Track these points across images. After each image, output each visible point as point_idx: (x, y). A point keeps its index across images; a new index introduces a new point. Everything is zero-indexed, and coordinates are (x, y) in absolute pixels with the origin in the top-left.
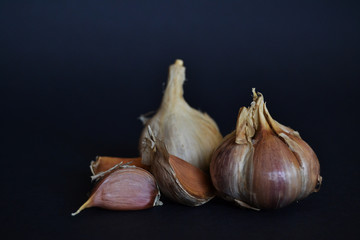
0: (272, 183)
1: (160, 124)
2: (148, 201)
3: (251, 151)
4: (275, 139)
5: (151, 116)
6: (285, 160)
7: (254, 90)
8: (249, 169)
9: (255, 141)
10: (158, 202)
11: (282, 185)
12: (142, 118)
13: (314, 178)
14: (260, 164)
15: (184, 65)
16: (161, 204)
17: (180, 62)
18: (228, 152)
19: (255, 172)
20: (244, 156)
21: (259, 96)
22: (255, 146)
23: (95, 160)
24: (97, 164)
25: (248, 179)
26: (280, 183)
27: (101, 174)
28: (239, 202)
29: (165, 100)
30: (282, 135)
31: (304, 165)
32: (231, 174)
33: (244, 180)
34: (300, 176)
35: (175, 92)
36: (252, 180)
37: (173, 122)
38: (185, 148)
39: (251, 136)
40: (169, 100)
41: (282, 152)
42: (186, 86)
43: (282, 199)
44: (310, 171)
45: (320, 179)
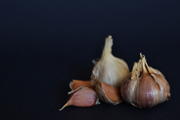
0: (147, 98)
1: (100, 66)
2: (93, 103)
3: (138, 83)
4: (149, 77)
5: (97, 61)
6: (152, 88)
7: (141, 54)
8: (136, 91)
9: (140, 78)
10: (98, 103)
11: (151, 99)
12: (94, 61)
13: (166, 94)
14: (141, 89)
15: (112, 38)
16: (99, 103)
17: (110, 37)
18: (128, 83)
19: (139, 93)
20: (134, 85)
21: (143, 57)
22: (140, 81)
23: (72, 81)
24: (73, 83)
25: (136, 96)
26: (150, 98)
27: (72, 91)
28: (133, 104)
29: (103, 54)
30: (153, 75)
31: (161, 89)
32: (129, 93)
33: (134, 96)
34: (159, 95)
35: (108, 51)
36: (137, 96)
37: (106, 65)
38: (111, 78)
39: (138, 76)
40: (105, 54)
41: (152, 84)
42: (113, 48)
43: (151, 104)
44: (164, 92)
45: (169, 95)
